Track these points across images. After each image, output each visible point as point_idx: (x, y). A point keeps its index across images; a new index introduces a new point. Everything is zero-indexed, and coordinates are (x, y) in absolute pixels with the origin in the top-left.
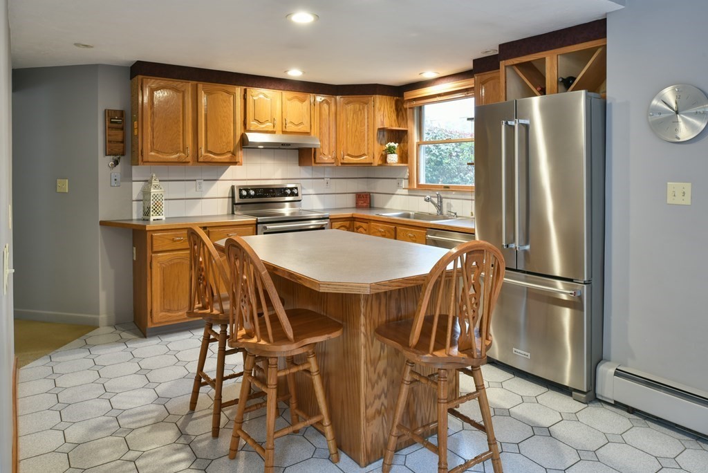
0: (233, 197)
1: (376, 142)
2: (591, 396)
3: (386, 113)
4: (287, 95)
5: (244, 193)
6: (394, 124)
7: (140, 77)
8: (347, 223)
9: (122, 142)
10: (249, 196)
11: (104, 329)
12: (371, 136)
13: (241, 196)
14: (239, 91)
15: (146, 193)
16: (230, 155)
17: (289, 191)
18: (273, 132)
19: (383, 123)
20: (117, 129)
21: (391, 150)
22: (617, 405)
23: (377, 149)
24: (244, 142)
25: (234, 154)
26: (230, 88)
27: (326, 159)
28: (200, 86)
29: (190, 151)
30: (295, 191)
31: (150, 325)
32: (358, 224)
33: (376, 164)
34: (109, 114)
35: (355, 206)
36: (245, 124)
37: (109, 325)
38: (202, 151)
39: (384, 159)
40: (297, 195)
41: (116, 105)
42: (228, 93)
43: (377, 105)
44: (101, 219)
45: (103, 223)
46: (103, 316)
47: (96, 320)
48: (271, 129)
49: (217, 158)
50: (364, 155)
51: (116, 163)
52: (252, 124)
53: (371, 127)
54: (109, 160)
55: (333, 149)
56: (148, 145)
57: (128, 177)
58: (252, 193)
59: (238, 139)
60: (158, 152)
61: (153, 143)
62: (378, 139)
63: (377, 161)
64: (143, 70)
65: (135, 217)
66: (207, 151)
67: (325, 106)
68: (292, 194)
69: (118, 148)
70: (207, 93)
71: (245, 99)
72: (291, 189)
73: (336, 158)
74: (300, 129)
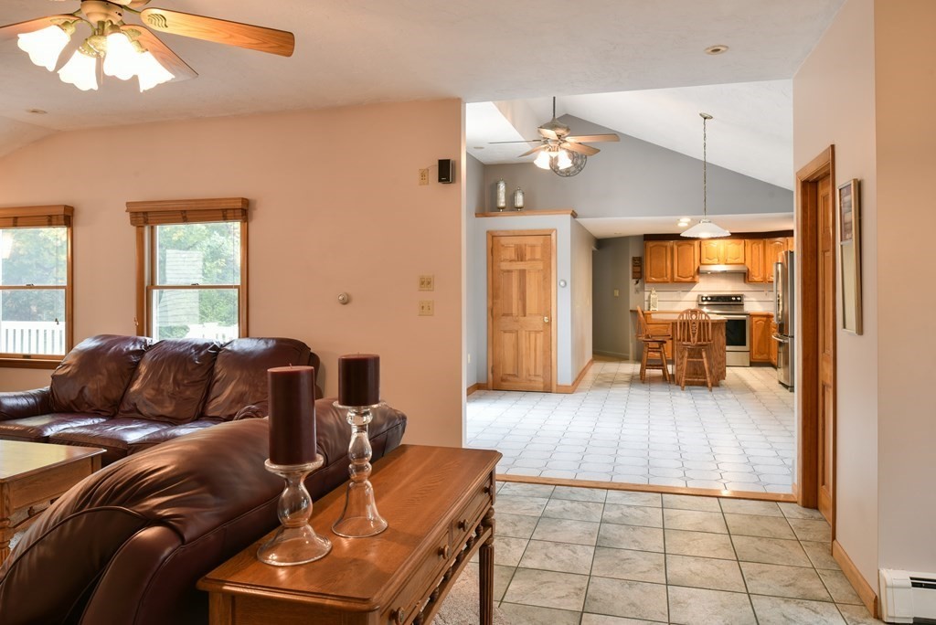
0: (698, 301)
5: (704, 298)
7: (646, 241)
9: (640, 272)
10: (708, 301)
13: (703, 301)
14: (697, 243)
15: (649, 297)
16: (691, 278)
17: (734, 299)
20: (637, 266)
24: (698, 271)
25: (693, 277)
27: (756, 279)
28: (675, 243)
29: (669, 276)
30: (739, 299)
34: (634, 259)
36: (700, 261)
38: (676, 276)
40: (741, 301)
41: (637, 255)
42: (690, 244)
44: (631, 308)
45: (631, 311)
46: (631, 355)
47: (628, 356)
48: (717, 262)
49: (685, 280)
51: (637, 282)
52: (705, 260)
54: (634, 281)
55: (762, 273)
56: (649, 274)
57: (642, 289)
58: (710, 299)
59: (696, 268)
60: (654, 277)
61: (651, 273)
64: (648, 238)
65: (646, 308)
66: (679, 276)
67: (756, 246)
68: (736, 300)
69: (638, 275)
70: (679, 246)
71: (700, 246)
72: (736, 297)
73: (765, 279)
74: (737, 261)
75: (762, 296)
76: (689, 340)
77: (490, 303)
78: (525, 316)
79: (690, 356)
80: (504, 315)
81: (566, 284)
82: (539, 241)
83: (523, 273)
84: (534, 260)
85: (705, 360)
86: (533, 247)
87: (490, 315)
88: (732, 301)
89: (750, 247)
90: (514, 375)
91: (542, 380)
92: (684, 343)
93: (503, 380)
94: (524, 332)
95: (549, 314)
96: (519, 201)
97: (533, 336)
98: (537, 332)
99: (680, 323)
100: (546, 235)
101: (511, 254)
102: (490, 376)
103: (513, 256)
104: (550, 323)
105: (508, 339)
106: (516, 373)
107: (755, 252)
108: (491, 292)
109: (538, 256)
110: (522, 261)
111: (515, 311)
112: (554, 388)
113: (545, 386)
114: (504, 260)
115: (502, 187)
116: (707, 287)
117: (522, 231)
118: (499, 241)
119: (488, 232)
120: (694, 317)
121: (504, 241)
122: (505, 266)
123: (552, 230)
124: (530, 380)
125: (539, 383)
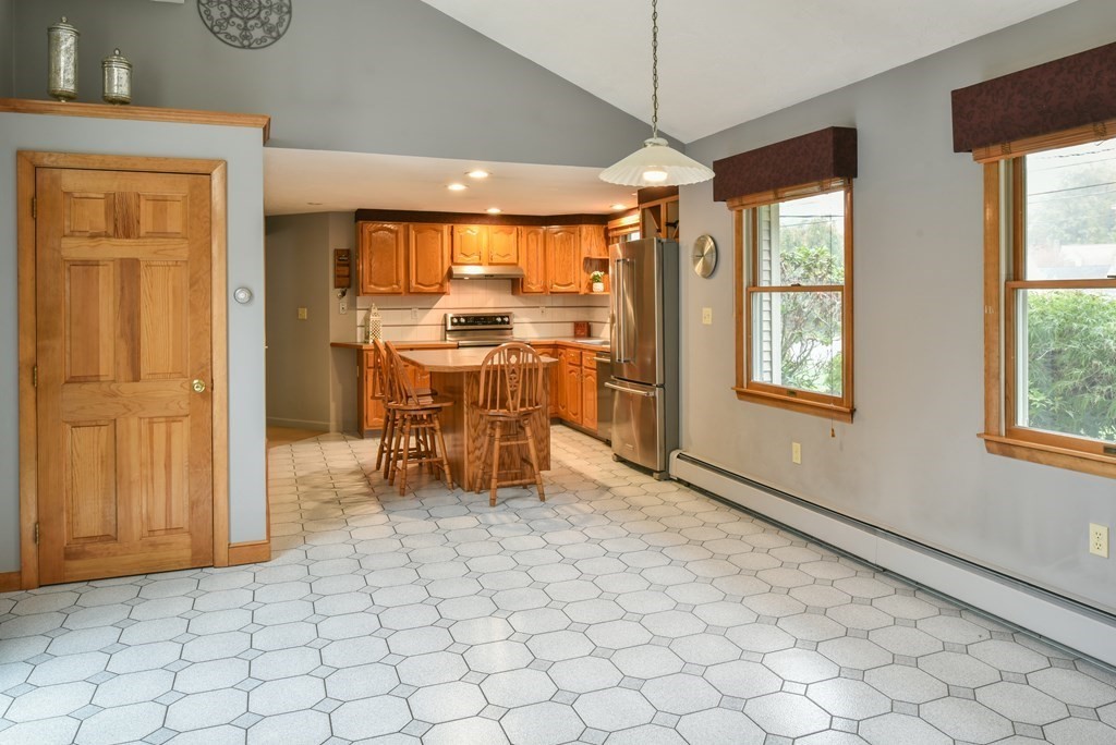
0: (446, 325)
1: (582, 271)
2: (665, 475)
3: (594, 240)
4: (493, 228)
5: (455, 321)
6: (603, 253)
7: (361, 222)
8: (550, 350)
9: (348, 276)
10: (459, 323)
11: (333, 433)
12: (577, 265)
13: (453, 324)
14: (446, 228)
15: (367, 319)
16: (438, 286)
17: (499, 320)
18: (480, 264)
19: (590, 252)
20: (344, 265)
21: (596, 279)
22: (679, 481)
23: (584, 277)
24: (450, 275)
25: (442, 285)
26: (438, 226)
27: (534, 288)
28: (411, 226)
29: (402, 283)
30: (506, 319)
31: (366, 428)
32: (560, 350)
33: (582, 293)
34: (338, 253)
35: (573, 334)
36: (452, 258)
37: (338, 431)
38: (413, 283)
39: (590, 287)
40: (508, 323)
41: (344, 246)
42: (435, 230)
43: (584, 234)
44: (331, 341)
45: (333, 345)
46: (333, 424)
47: (328, 426)
48: (477, 261)
49: (426, 289)
50: (571, 283)
51: (344, 294)
52: (459, 258)
53: (577, 257)
54: (338, 292)
55: (541, 279)
56: (366, 279)
57: (353, 306)
58: (463, 320)
59: (446, 271)
60: (375, 285)
61: (371, 278)
62: (585, 268)
63: (584, 290)
64: (364, 215)
65: (359, 340)
66: (417, 283)
67: (532, 238)
68: (503, 322)
69: (345, 281)
70: (418, 232)
71: (452, 235)
72: (502, 317)
73: (545, 287)
74: (506, 260)
75: (536, 314)
76: (503, 406)
77: (30, 350)
78: (136, 378)
79: (504, 437)
80: (73, 380)
81: (251, 296)
82: (178, 189)
83: (130, 270)
84: (165, 235)
85: (531, 442)
86: (160, 201)
87: (27, 380)
88: (497, 323)
89: (524, 239)
90: (105, 538)
91: (186, 539)
92: (492, 412)
93: (69, 556)
94: (134, 422)
95: (205, 372)
96: (119, 81)
97: (160, 430)
98: (170, 420)
99: (488, 373)
100: (198, 174)
101: (96, 217)
102: (31, 548)
103: (101, 223)
104: (208, 395)
105: (85, 446)
106: (112, 533)
107: (533, 246)
108: (30, 317)
109: (174, 224)
110: (128, 237)
111: (106, 366)
112: (222, 553)
113: (195, 554)
114: (72, 234)
115: (67, 41)
116: (461, 302)
117: (127, 158)
118: (55, 181)
119: (20, 153)
120: (513, 360)
121: (71, 181)
122: (74, 249)
123: (214, 163)
124: (154, 545)
125: (182, 547)
